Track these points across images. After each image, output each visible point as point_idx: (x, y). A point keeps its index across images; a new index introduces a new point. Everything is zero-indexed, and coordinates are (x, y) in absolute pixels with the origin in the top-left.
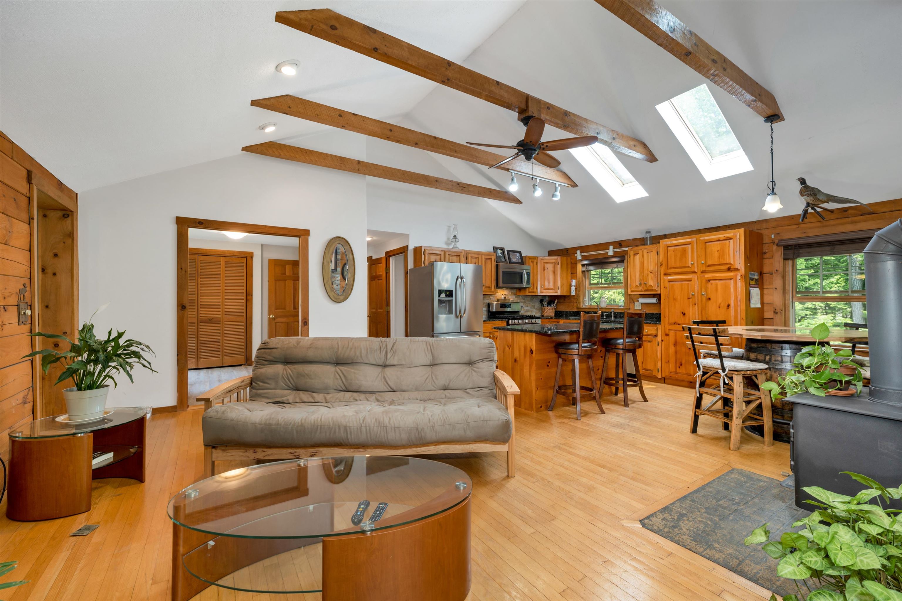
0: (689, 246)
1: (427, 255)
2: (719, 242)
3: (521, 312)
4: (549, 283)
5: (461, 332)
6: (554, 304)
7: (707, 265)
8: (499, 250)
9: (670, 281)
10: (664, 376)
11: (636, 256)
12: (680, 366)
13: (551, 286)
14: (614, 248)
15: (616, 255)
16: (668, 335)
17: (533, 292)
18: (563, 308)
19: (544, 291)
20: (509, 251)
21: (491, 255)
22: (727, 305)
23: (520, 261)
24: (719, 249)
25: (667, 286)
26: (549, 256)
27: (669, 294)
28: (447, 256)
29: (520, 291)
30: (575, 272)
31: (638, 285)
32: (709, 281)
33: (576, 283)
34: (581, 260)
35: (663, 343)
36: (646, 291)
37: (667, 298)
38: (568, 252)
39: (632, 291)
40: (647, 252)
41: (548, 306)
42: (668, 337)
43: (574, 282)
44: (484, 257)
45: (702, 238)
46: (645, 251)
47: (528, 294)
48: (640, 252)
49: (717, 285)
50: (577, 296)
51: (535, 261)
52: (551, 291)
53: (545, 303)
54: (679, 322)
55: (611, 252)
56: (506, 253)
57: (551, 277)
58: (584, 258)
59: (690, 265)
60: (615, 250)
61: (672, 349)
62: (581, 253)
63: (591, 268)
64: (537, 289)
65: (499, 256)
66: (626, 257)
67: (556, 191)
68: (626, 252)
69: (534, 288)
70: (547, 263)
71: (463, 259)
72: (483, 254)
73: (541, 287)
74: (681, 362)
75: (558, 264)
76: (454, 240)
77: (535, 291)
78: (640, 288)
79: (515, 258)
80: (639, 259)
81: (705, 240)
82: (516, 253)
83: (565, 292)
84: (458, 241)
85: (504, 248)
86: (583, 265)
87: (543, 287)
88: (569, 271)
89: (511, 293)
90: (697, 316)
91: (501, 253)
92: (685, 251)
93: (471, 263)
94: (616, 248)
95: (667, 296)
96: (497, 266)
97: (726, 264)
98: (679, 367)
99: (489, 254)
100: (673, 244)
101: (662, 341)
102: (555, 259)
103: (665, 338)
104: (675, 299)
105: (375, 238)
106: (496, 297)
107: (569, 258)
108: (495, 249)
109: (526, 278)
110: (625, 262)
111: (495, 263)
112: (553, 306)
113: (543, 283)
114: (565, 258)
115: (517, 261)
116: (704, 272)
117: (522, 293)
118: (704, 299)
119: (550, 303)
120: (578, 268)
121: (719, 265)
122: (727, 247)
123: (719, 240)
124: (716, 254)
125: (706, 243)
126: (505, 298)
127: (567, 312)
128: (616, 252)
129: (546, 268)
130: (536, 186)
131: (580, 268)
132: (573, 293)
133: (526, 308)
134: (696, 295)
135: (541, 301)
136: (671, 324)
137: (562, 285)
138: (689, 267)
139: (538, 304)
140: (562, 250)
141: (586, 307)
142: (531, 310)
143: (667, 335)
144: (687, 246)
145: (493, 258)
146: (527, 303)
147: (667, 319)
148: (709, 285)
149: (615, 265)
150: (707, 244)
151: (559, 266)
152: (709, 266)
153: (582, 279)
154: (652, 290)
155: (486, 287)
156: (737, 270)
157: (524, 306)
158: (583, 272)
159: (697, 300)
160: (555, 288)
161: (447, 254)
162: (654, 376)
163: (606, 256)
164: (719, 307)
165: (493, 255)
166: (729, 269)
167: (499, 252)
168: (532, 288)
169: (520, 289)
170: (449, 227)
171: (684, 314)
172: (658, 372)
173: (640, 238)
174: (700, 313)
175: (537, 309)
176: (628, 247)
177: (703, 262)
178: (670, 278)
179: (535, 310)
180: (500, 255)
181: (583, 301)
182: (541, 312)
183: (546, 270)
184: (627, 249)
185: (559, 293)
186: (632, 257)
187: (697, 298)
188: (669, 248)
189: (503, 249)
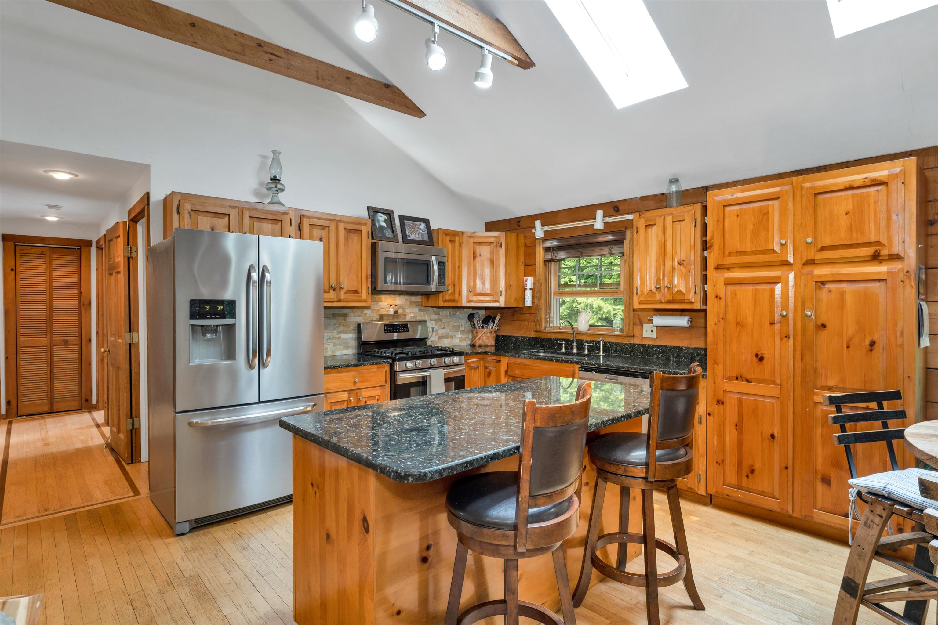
0: (776, 203)
1: (187, 216)
2: (850, 192)
3: (432, 339)
4: (483, 283)
5: (260, 402)
6: (494, 323)
7: (819, 246)
8: (380, 214)
9: (728, 283)
10: (712, 491)
11: (649, 231)
12: (750, 475)
13: (487, 288)
14: (604, 216)
15: (609, 228)
16: (723, 403)
17: (454, 301)
18: (508, 331)
19: (475, 298)
20: (402, 218)
21: (360, 224)
22: (867, 342)
23: (426, 238)
24: (850, 207)
25: (722, 295)
26: (486, 230)
27: (725, 313)
28: (246, 220)
29: (428, 299)
30: (533, 263)
31: (654, 290)
32: (823, 283)
33: (534, 284)
34: (544, 240)
35: (710, 418)
36: (669, 302)
37: (722, 321)
38: (521, 224)
39: (640, 303)
40: (673, 222)
41: (482, 327)
42: (721, 406)
43: (530, 282)
44: (341, 226)
45: (807, 185)
46: (669, 219)
47: (441, 304)
48: (659, 221)
49: (842, 293)
50: (535, 308)
51: (457, 239)
52: (487, 298)
53: (477, 322)
54: (748, 376)
55: (599, 224)
56: (397, 222)
57: (487, 271)
58: (548, 236)
59: (777, 248)
60: (608, 219)
61: (731, 435)
62: (543, 225)
63: (561, 255)
64: (460, 294)
65: (381, 227)
66: (628, 233)
67: (482, 65)
68: (629, 224)
69: (453, 293)
70: (480, 244)
71: (292, 230)
72: (340, 221)
73: (469, 291)
74: (752, 466)
75: (501, 247)
76: (273, 186)
77: (457, 298)
78: (658, 297)
79: (415, 233)
80: (657, 236)
81: (813, 188)
82: (418, 223)
83: (513, 300)
84: (282, 190)
85: (392, 211)
86: (547, 250)
87: (472, 290)
88: (522, 259)
89: (411, 303)
90: (791, 363)
91: (385, 221)
92: (765, 214)
93: (312, 238)
94: (609, 216)
95: (721, 316)
96: (374, 247)
97: (869, 244)
98: (747, 476)
99: (358, 221)
100: (737, 198)
101: (709, 414)
102: (494, 237)
103: (715, 409)
104: (740, 324)
105: (81, 176)
106: (378, 310)
107: (522, 237)
108: (373, 211)
109: (436, 274)
110: (626, 242)
111: (370, 241)
112: (491, 326)
113: (472, 284)
114: (513, 236)
115: (420, 239)
116: (810, 262)
117: (432, 302)
118: (811, 326)
119: (486, 321)
120: (537, 255)
121: (850, 246)
122: (872, 202)
123: (851, 188)
124: (844, 222)
125: (816, 194)
126: (396, 312)
127: (517, 338)
128: (608, 223)
129: (478, 254)
130: (433, 42)
131: (540, 255)
132: (528, 303)
133: (440, 332)
134: (791, 316)
135: (471, 317)
136: (729, 378)
137: (508, 287)
138: (773, 251)
139: (465, 324)
140: (509, 220)
141: (552, 330)
142: (450, 333)
143: (720, 402)
144: (770, 202)
145: (366, 230)
146: (443, 321)
147: (721, 366)
148: (824, 294)
149: (605, 250)
150: (821, 197)
151: (502, 251)
152: (823, 249)
153: (545, 275)
154: (683, 302)
155: (348, 292)
156: (896, 257)
157: (436, 328)
158: (546, 262)
159: (791, 328)
160: (494, 293)
161: (247, 214)
162: (691, 489)
163: (590, 232)
164: (848, 347)
165: (365, 224)
166: (876, 258)
167: (381, 219)
168: (450, 292)
169: (427, 295)
170: (265, 157)
171: (761, 359)
172: (699, 481)
173: (655, 195)
174: (798, 356)
175: (462, 332)
176: (632, 213)
177: (809, 240)
178: (728, 275)
179: (459, 335)
180: (384, 224)
181: (546, 319)
182: (470, 336)
183: (478, 259)
184: (630, 217)
185: (502, 303)
186: (642, 231)
187: (791, 322)
188: (728, 209)
189: (389, 214)
